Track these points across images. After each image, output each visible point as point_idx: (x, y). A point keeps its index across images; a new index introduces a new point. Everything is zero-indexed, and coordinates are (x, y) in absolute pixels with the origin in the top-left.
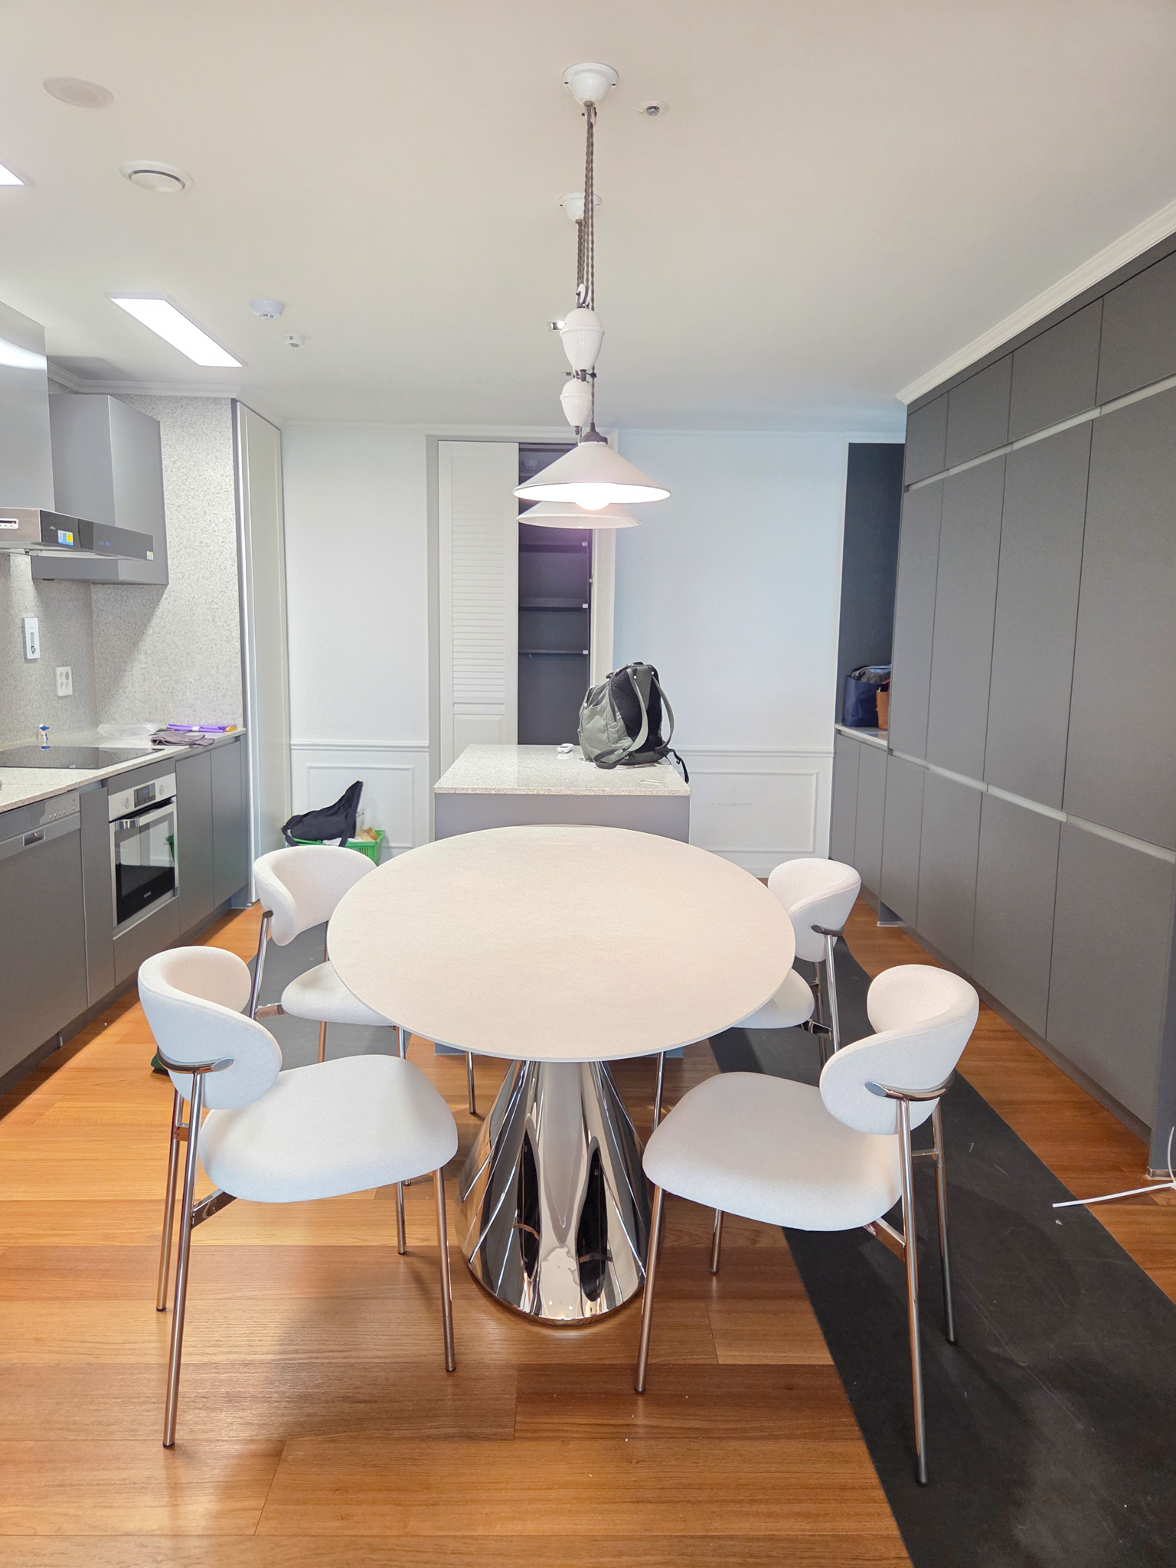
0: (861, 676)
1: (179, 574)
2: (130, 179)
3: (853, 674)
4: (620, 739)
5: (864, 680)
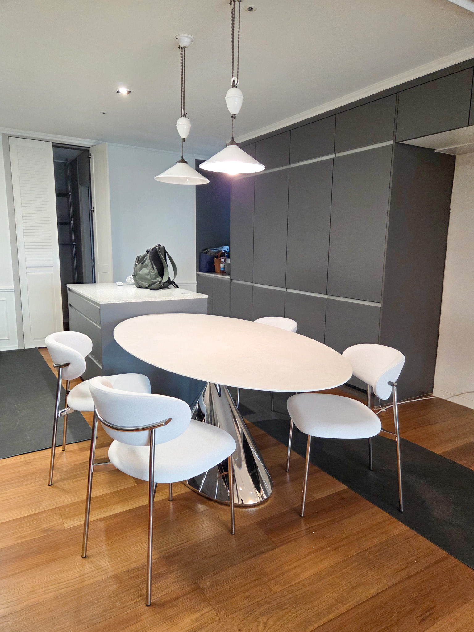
0: (206, 253)
3: (204, 252)
4: (156, 277)
5: (209, 254)
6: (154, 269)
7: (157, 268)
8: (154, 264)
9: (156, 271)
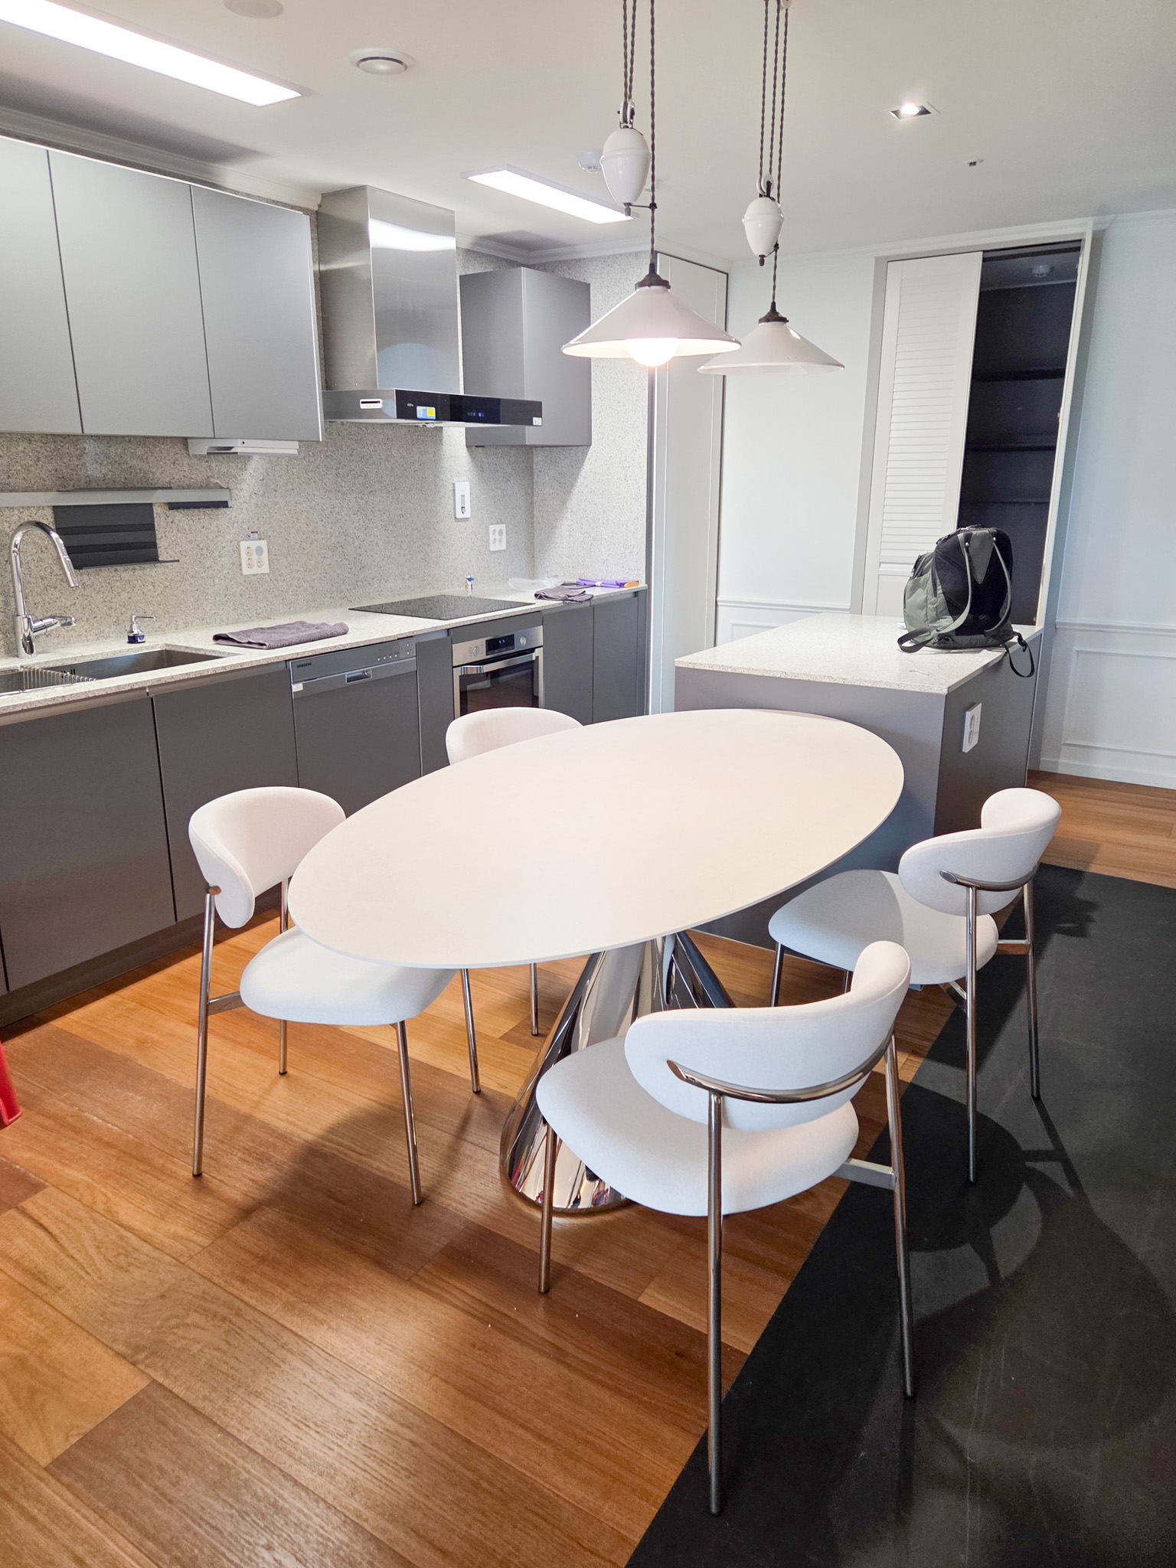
1: (600, 435)
2: (358, 66)
4: (938, 618)
6: (935, 594)
7: (944, 593)
8: (938, 581)
9: (941, 598)
